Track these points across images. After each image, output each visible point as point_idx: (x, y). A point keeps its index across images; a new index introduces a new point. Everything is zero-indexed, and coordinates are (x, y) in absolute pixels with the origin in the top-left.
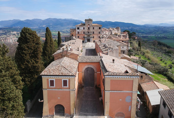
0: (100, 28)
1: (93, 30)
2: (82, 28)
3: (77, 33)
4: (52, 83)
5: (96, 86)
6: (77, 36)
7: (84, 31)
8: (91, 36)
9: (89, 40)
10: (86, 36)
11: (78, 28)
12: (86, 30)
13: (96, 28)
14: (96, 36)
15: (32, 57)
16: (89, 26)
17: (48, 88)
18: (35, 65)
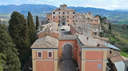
0: (74, 13)
1: (68, 15)
2: (57, 13)
3: (53, 17)
4: (40, 54)
5: (73, 60)
6: (53, 19)
7: (59, 15)
8: (66, 20)
9: (64, 24)
10: (61, 20)
11: (54, 13)
12: (61, 14)
13: (70, 13)
14: (70, 21)
15: (20, 35)
16: (64, 11)
17: (37, 59)
18: (24, 42)
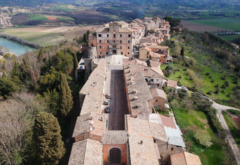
0: (129, 36)
1: (121, 39)
2: (104, 35)
3: (98, 42)
6: (98, 45)
7: (108, 38)
8: (117, 46)
9: (115, 52)
10: (110, 47)
11: (100, 36)
12: (111, 37)
13: (124, 36)
14: (124, 47)
16: (114, 33)
